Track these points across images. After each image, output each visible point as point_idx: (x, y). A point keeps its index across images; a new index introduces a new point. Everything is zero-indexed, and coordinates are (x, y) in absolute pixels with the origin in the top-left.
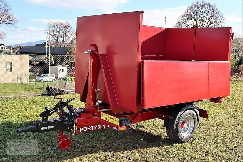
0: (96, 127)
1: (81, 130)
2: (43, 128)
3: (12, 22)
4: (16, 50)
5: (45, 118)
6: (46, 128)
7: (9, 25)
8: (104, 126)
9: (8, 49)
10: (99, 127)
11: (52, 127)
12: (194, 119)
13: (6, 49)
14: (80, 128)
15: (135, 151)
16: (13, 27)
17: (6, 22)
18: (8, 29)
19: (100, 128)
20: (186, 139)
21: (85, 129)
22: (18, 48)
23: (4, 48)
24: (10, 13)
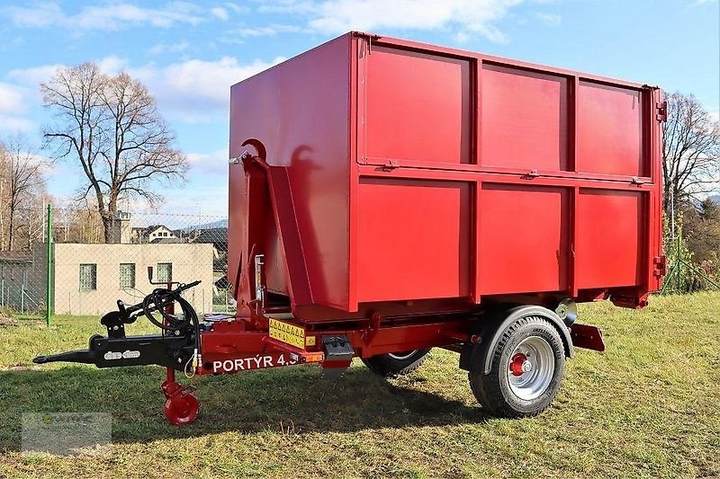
0: (258, 363)
1: (215, 367)
2: (109, 356)
3: (178, 169)
4: (193, 237)
5: (116, 328)
6: (117, 356)
7: (170, 175)
8: (281, 360)
9: (174, 237)
10: (269, 362)
11: (136, 354)
12: (555, 348)
13: (169, 236)
14: (215, 363)
15: (368, 432)
16: (181, 180)
17: (165, 169)
18: (168, 185)
19: (271, 365)
20: (528, 407)
21: (228, 365)
22: (196, 234)
23: (166, 234)
24: (173, 146)
